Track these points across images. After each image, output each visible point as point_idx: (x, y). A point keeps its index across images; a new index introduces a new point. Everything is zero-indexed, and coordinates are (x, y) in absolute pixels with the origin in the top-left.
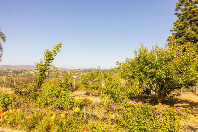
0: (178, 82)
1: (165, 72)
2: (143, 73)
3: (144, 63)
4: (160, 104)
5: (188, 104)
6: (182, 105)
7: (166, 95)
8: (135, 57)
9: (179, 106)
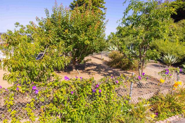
0: (95, 48)
1: (88, 38)
2: (62, 39)
3: (63, 26)
4: (74, 70)
5: (95, 67)
6: (91, 68)
7: (81, 62)
8: (46, 18)
9: (89, 70)
